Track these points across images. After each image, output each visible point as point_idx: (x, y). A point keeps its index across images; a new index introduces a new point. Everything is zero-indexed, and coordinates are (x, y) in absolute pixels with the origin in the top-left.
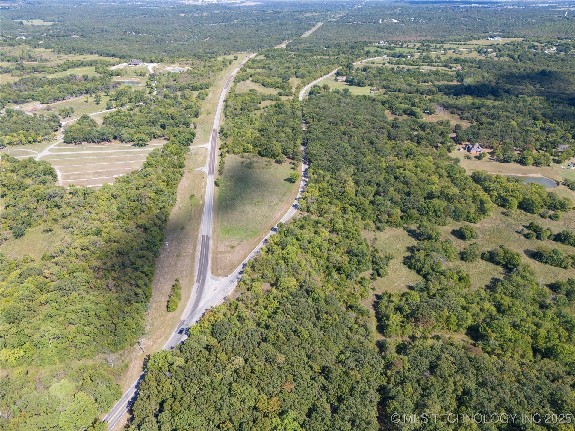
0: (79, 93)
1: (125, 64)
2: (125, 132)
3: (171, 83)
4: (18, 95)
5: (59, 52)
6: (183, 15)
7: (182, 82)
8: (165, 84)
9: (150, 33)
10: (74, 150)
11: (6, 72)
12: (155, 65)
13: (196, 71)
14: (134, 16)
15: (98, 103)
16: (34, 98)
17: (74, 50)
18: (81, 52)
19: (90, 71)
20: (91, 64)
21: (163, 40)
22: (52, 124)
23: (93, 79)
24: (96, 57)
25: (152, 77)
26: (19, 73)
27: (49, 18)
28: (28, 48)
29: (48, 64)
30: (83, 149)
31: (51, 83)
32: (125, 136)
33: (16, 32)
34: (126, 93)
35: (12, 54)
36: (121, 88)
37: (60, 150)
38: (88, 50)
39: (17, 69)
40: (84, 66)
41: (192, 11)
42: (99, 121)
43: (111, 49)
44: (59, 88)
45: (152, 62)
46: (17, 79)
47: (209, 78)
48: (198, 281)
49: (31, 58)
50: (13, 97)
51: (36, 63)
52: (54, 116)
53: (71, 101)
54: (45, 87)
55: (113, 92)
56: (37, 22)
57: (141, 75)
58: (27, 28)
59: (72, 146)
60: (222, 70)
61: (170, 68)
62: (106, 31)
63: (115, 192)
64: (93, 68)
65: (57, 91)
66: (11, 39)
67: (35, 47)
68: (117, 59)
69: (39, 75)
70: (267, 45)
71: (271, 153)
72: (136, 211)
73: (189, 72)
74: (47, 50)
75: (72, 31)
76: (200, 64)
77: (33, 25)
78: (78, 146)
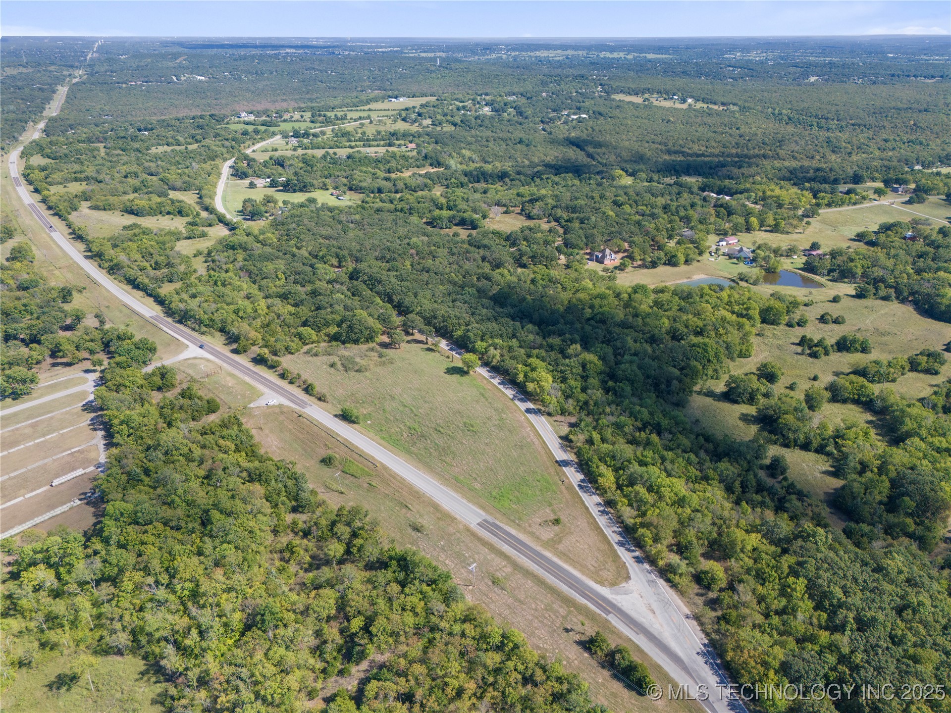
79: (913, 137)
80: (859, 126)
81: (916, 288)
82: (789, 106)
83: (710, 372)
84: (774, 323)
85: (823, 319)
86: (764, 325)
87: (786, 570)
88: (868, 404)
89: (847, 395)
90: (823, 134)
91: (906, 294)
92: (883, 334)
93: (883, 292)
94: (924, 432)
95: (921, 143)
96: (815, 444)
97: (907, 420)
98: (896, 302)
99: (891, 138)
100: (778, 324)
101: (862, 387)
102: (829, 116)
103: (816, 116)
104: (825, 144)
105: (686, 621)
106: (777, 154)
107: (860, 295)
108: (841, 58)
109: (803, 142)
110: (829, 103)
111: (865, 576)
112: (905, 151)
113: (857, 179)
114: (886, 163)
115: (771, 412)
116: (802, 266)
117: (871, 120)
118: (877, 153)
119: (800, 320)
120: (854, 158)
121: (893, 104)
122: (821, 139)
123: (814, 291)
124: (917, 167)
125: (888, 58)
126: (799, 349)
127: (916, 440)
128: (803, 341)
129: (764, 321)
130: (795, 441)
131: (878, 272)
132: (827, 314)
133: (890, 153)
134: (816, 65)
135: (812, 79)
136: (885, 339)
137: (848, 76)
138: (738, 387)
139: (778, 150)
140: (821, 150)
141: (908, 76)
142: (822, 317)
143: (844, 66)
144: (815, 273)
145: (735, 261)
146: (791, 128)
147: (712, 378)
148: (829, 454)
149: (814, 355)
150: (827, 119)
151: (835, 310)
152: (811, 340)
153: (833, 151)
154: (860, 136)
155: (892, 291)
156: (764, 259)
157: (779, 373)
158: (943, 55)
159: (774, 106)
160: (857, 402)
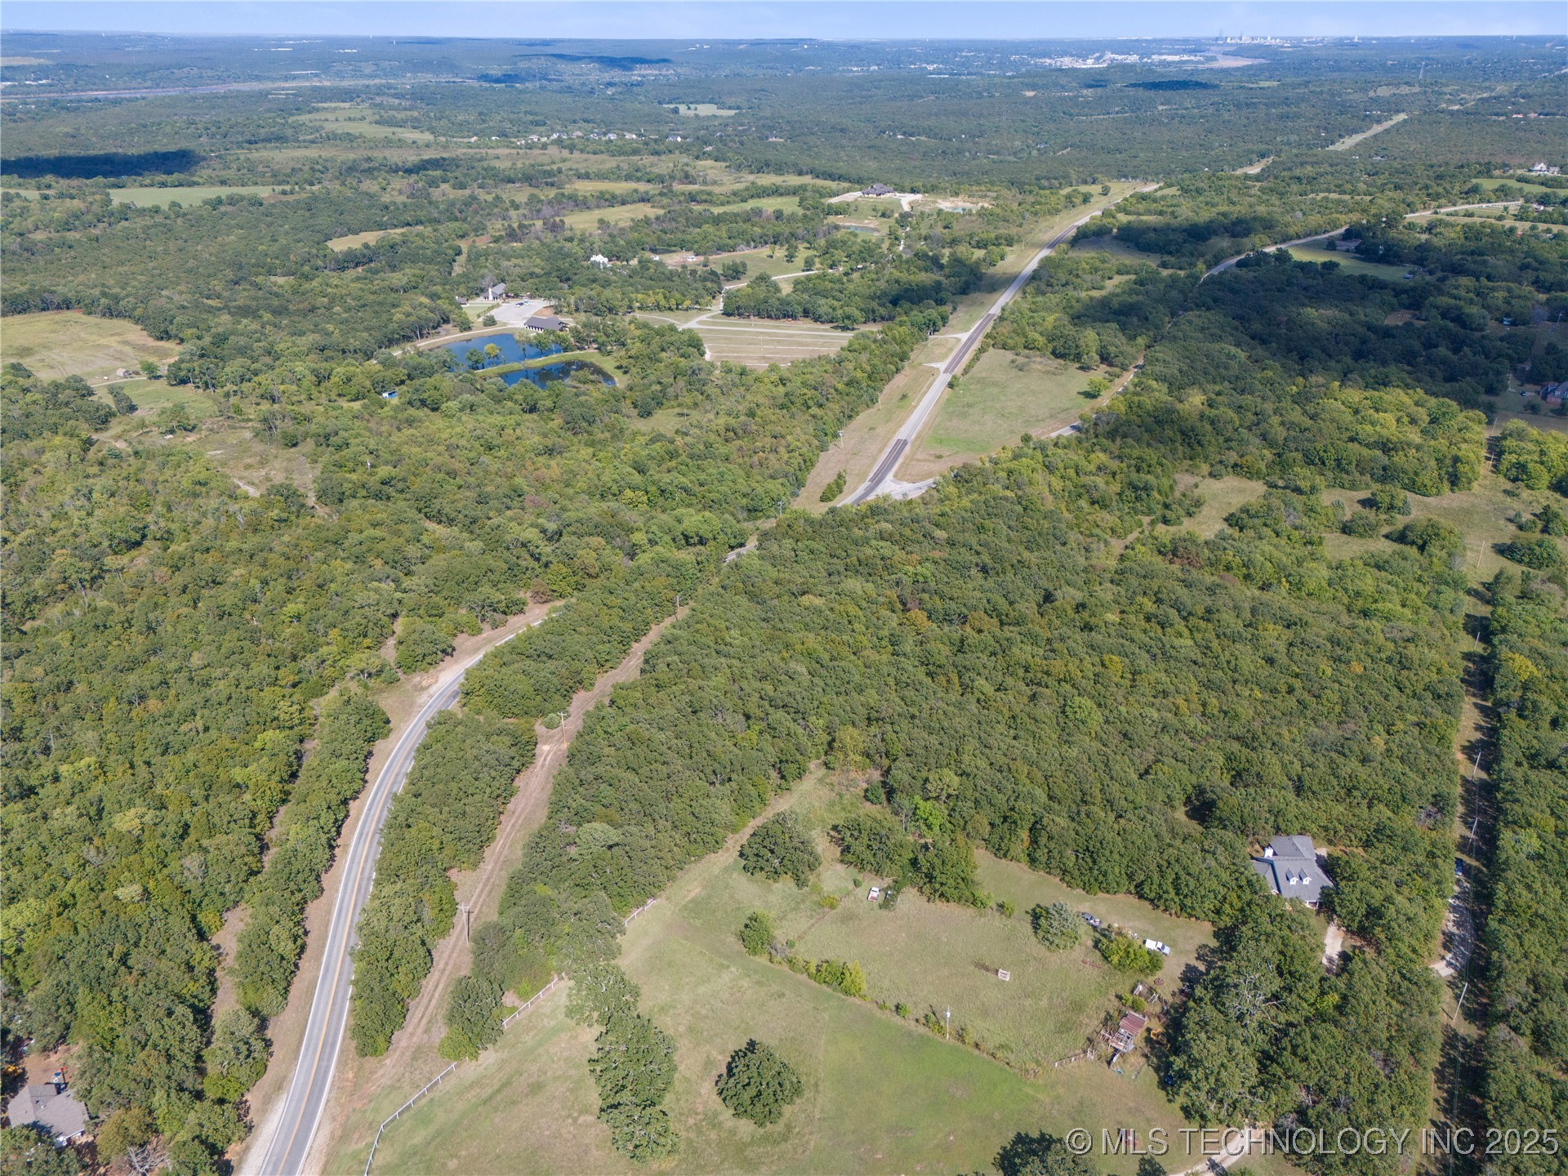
0: (763, 241)
1: (859, 194)
2: (823, 305)
3: (939, 230)
4: (659, 238)
5: (739, 168)
6: (1031, 94)
7: (958, 229)
8: (924, 232)
9: (935, 136)
10: (736, 325)
11: (643, 200)
12: (919, 197)
13: (998, 211)
14: (911, 98)
15: (790, 258)
16: (683, 246)
17: (768, 165)
18: (779, 170)
19: (789, 205)
20: (794, 192)
21: (960, 152)
22: (709, 284)
23: (792, 218)
24: (807, 180)
25: (904, 218)
26: (665, 201)
27: (731, 101)
28: (685, 159)
29: (717, 190)
30: (750, 325)
31: (717, 220)
32: (822, 311)
33: (665, 129)
34: (844, 243)
35: (656, 170)
36: (839, 235)
37: (714, 324)
38: (795, 165)
39: (661, 194)
40: (781, 195)
41: (1055, 84)
42: (786, 289)
43: (842, 167)
44: (728, 230)
45: (913, 191)
46: (661, 212)
47: (1020, 226)
48: (872, 480)
49: (688, 178)
50: (651, 240)
51: (696, 187)
52: (713, 273)
53: (744, 253)
54: (705, 227)
55: (822, 242)
56: (705, 110)
57: (883, 215)
58: (685, 121)
59: (732, 320)
60: (1058, 211)
61: (946, 204)
62: (842, 130)
63: (786, 374)
64: (797, 199)
65: (724, 235)
66: (656, 141)
67: (697, 158)
68: (846, 185)
69: (697, 208)
70: (1209, 166)
71: (1073, 351)
72: (810, 403)
73: (982, 213)
74: (718, 164)
75: (772, 128)
76: (1011, 197)
77: (697, 116)
78: (742, 321)
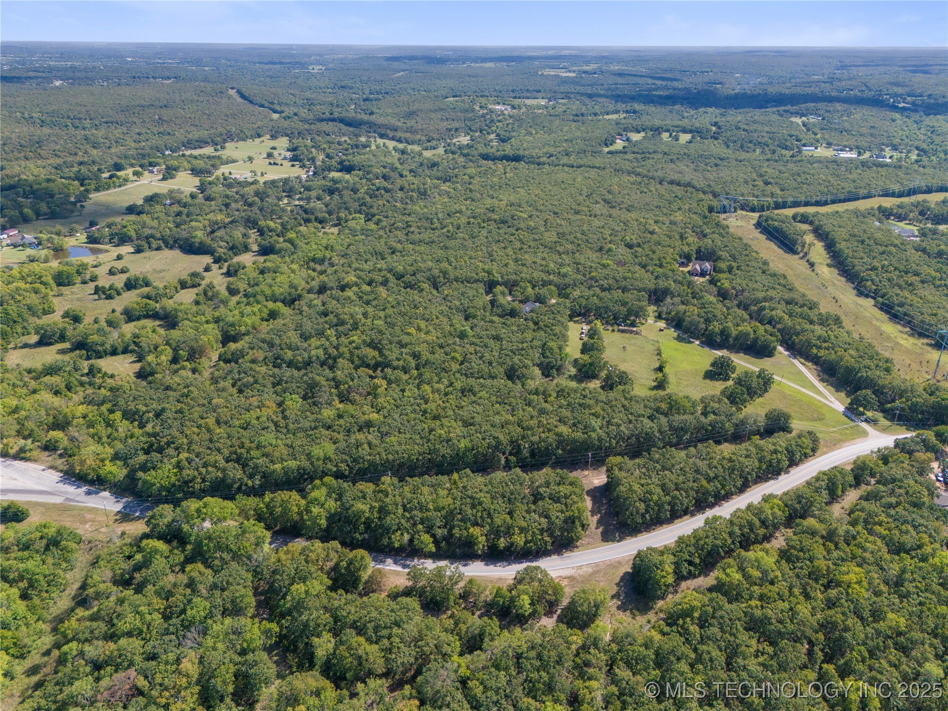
79: (161, 130)
80: (112, 123)
81: (177, 236)
82: (38, 110)
83: (19, 330)
84: (69, 284)
85: (111, 272)
86: (61, 287)
87: (107, 413)
88: (155, 316)
89: (137, 313)
90: (80, 133)
91: (171, 242)
92: (160, 272)
93: (154, 244)
94: (190, 316)
95: (169, 134)
96: (120, 349)
97: (180, 314)
98: (166, 250)
99: (143, 131)
100: (74, 284)
101: (146, 304)
102: (81, 116)
103: (69, 117)
104: (84, 142)
105: (43, 473)
106: (39, 154)
107: (139, 251)
108: (82, 62)
109: (62, 142)
110: (77, 104)
111: (158, 394)
112: (156, 141)
113: (118, 167)
114: (140, 151)
115: (79, 338)
116: (86, 240)
117: (121, 117)
118: (133, 145)
119: (91, 277)
120: (113, 150)
121: (138, 102)
122: (79, 138)
123: (101, 256)
124: (167, 153)
125: (127, 62)
126: (96, 297)
127: (186, 322)
128: (97, 290)
129: (59, 284)
130: (105, 351)
131: (147, 232)
132: (113, 267)
133: (144, 144)
134: (58, 69)
135: (58, 83)
136: (161, 274)
137: (92, 79)
138: (46, 331)
139: (39, 151)
140: (81, 147)
141: (148, 78)
142: (110, 271)
143: (86, 70)
144: (99, 243)
145: (21, 248)
146: (46, 130)
147: (23, 335)
148: (132, 351)
149: (109, 297)
150: (80, 119)
151: (119, 265)
152: (103, 287)
153: (94, 147)
154: (115, 132)
155: (161, 242)
156: (48, 240)
157: (81, 314)
158: (174, 59)
159: (23, 110)
160: (147, 316)
